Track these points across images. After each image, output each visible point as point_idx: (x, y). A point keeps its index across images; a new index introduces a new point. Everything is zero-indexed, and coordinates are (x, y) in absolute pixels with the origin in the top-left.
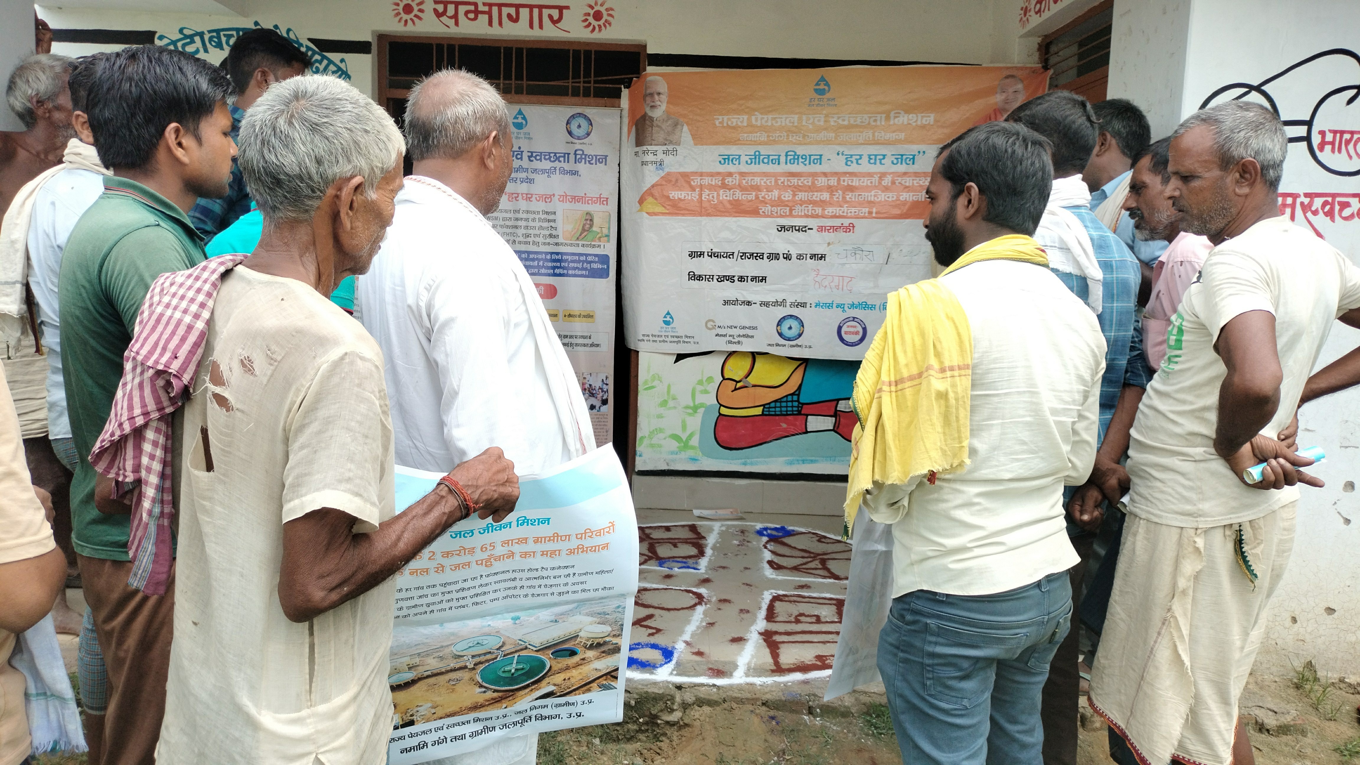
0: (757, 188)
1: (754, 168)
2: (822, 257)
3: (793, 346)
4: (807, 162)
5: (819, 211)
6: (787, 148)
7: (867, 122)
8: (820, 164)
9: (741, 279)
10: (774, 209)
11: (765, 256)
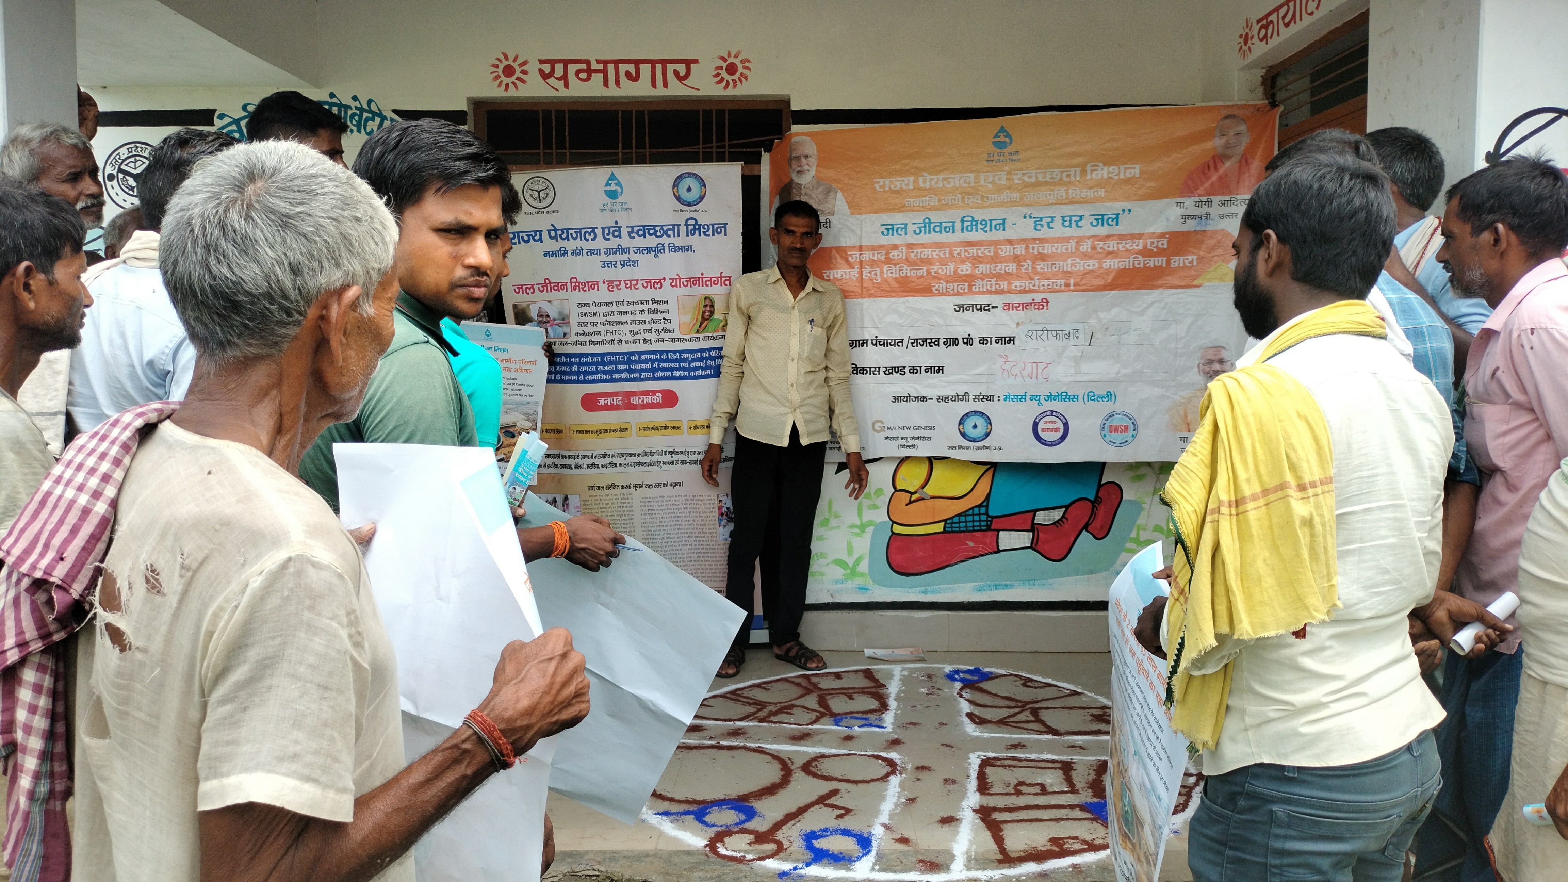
0: (929, 262)
1: (924, 238)
2: (1011, 340)
3: (980, 448)
4: (988, 228)
5: (1004, 285)
6: (963, 213)
7: (1059, 177)
8: (1004, 230)
9: (914, 370)
10: (950, 286)
11: (941, 342)
